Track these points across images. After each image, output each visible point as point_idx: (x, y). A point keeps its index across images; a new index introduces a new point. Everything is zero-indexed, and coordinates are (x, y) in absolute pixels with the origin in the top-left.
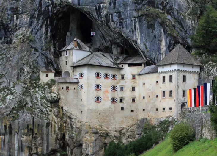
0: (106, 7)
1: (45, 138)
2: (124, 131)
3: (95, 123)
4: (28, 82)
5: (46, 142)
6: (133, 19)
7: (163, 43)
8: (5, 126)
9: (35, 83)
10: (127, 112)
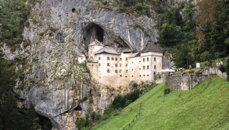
0: (112, 23)
1: (81, 91)
2: (122, 87)
3: (107, 83)
4: (72, 62)
5: (82, 94)
6: (126, 29)
7: (142, 41)
8: (61, 85)
9: (76, 63)
10: (123, 77)
